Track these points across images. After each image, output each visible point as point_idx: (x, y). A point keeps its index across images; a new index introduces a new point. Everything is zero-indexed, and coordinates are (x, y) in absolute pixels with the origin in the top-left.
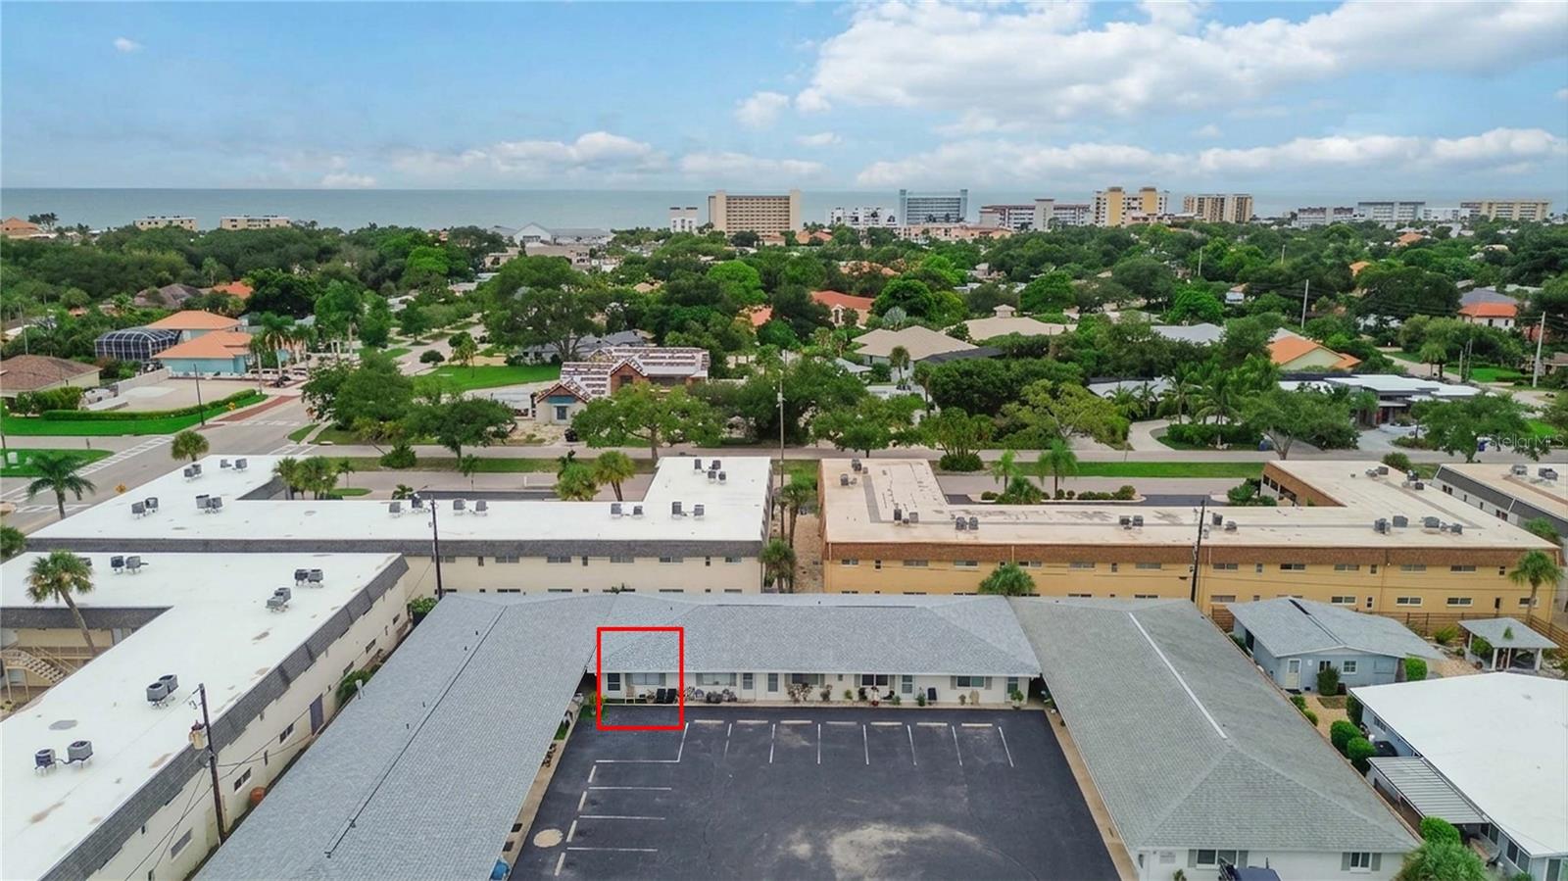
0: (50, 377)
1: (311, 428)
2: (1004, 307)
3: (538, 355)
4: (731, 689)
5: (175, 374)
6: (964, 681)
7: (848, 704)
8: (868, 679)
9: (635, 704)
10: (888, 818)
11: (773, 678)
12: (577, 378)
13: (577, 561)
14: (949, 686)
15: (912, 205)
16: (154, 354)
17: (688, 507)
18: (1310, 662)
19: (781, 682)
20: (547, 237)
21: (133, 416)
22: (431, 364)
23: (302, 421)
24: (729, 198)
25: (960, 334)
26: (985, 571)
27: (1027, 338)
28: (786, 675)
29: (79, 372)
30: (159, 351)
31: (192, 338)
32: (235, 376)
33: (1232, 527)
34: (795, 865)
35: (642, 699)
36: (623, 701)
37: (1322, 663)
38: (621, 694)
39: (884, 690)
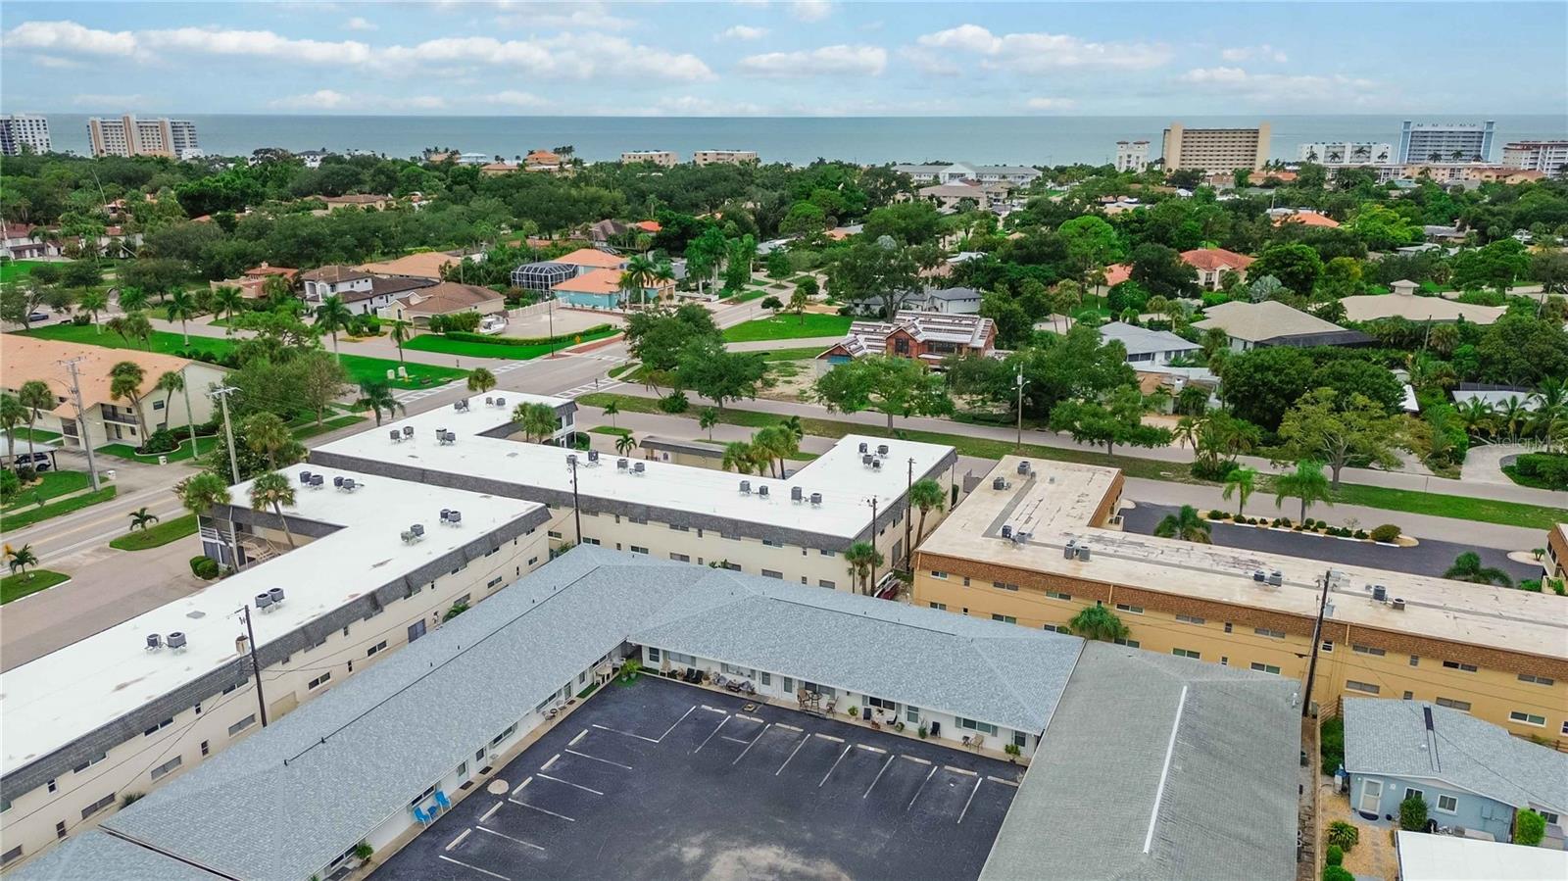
0: (457, 302)
1: (628, 366)
2: (1406, 283)
3: (867, 307)
4: (752, 682)
5: (564, 305)
6: (970, 724)
7: (852, 721)
8: (875, 701)
9: (666, 678)
10: (790, 844)
11: (788, 683)
12: (861, 338)
13: (693, 532)
14: (954, 725)
15: (1421, 140)
16: (552, 285)
17: (806, 494)
18: (1393, 787)
19: (795, 688)
20: (971, 176)
21: (508, 342)
22: (771, 309)
23: (624, 359)
24: (1186, 132)
25: (1332, 314)
26: (1075, 607)
27: (1413, 323)
28: (799, 681)
29: (486, 298)
30: (556, 284)
31: (585, 273)
32: (608, 309)
33: (1399, 606)
34: (675, 865)
35: (673, 674)
36: (656, 672)
37: (1410, 791)
38: (658, 666)
39: (890, 715)
